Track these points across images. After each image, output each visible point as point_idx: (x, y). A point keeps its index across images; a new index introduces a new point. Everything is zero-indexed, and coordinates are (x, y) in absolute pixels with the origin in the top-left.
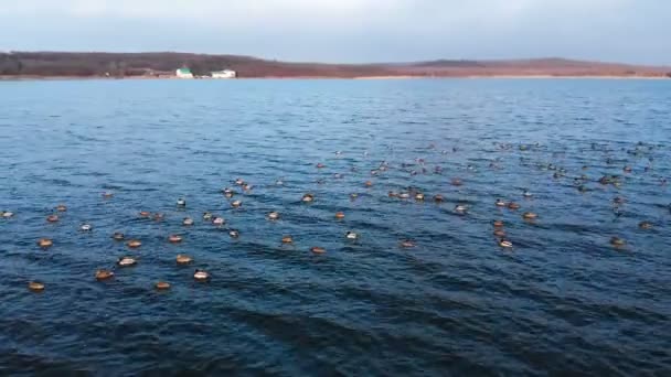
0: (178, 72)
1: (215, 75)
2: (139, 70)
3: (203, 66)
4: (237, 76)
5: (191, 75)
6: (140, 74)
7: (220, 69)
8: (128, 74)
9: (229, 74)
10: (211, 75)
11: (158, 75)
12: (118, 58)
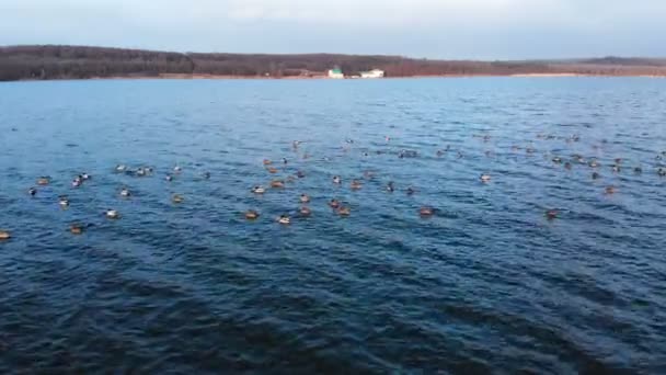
0: (330, 72)
1: (365, 75)
2: (295, 70)
3: (353, 66)
4: (385, 75)
5: (340, 76)
6: (297, 74)
7: (369, 70)
8: (286, 75)
9: (377, 73)
10: (360, 75)
11: (311, 76)
12: (278, 59)
